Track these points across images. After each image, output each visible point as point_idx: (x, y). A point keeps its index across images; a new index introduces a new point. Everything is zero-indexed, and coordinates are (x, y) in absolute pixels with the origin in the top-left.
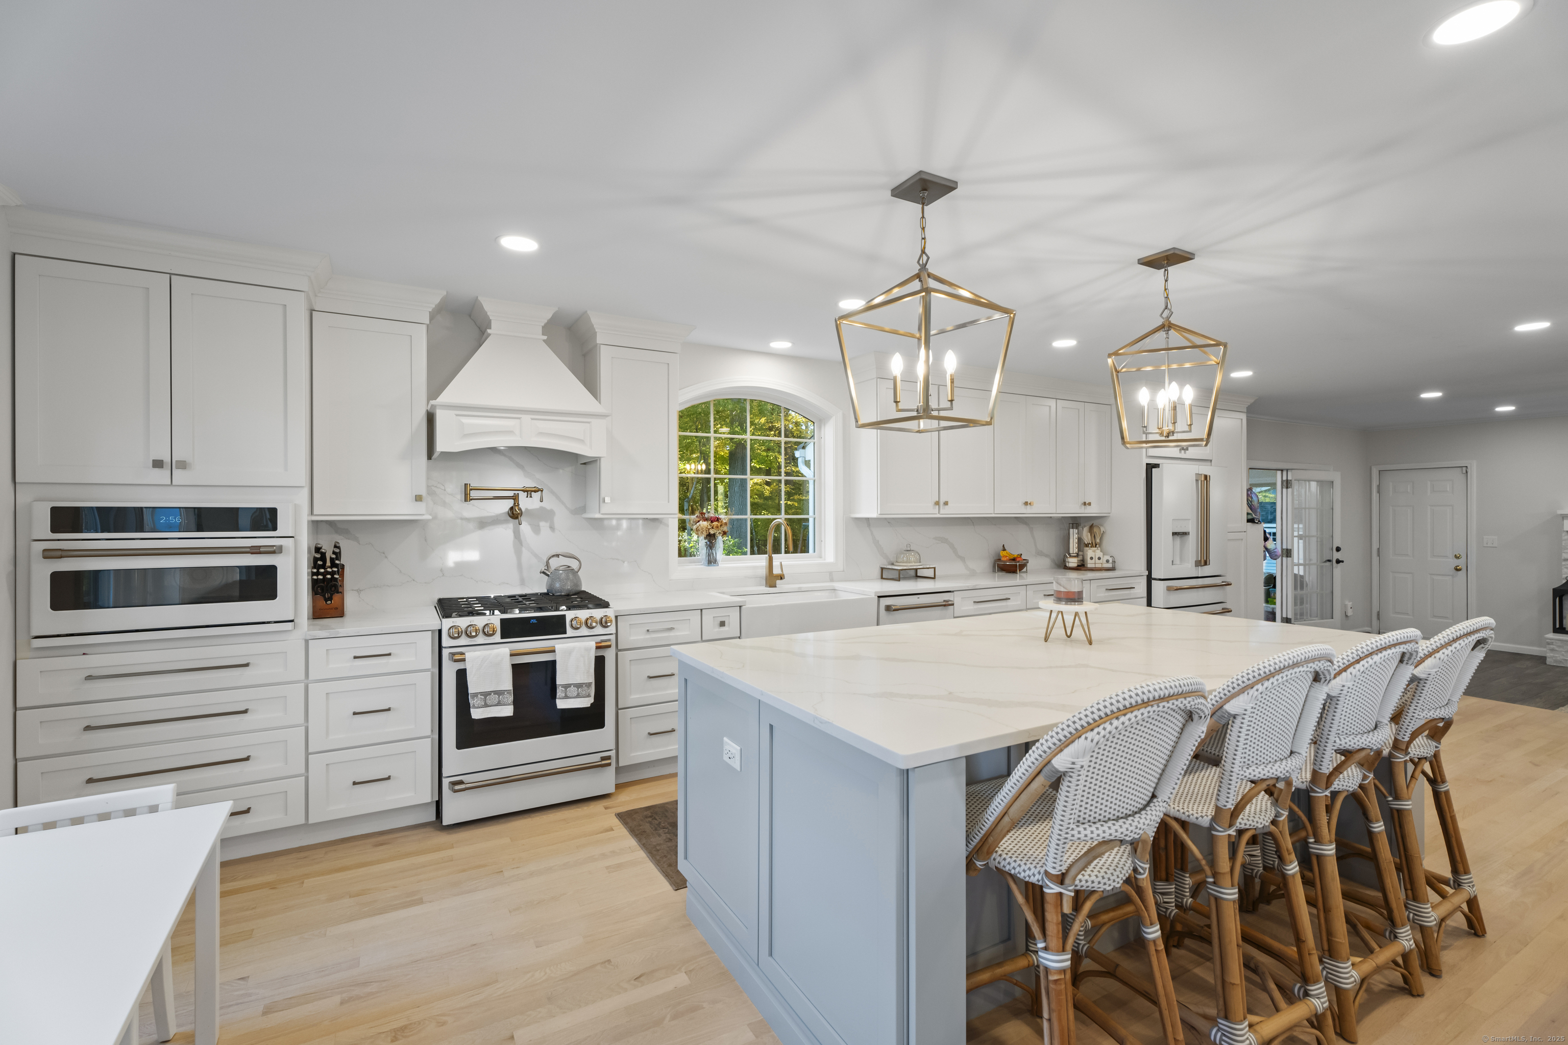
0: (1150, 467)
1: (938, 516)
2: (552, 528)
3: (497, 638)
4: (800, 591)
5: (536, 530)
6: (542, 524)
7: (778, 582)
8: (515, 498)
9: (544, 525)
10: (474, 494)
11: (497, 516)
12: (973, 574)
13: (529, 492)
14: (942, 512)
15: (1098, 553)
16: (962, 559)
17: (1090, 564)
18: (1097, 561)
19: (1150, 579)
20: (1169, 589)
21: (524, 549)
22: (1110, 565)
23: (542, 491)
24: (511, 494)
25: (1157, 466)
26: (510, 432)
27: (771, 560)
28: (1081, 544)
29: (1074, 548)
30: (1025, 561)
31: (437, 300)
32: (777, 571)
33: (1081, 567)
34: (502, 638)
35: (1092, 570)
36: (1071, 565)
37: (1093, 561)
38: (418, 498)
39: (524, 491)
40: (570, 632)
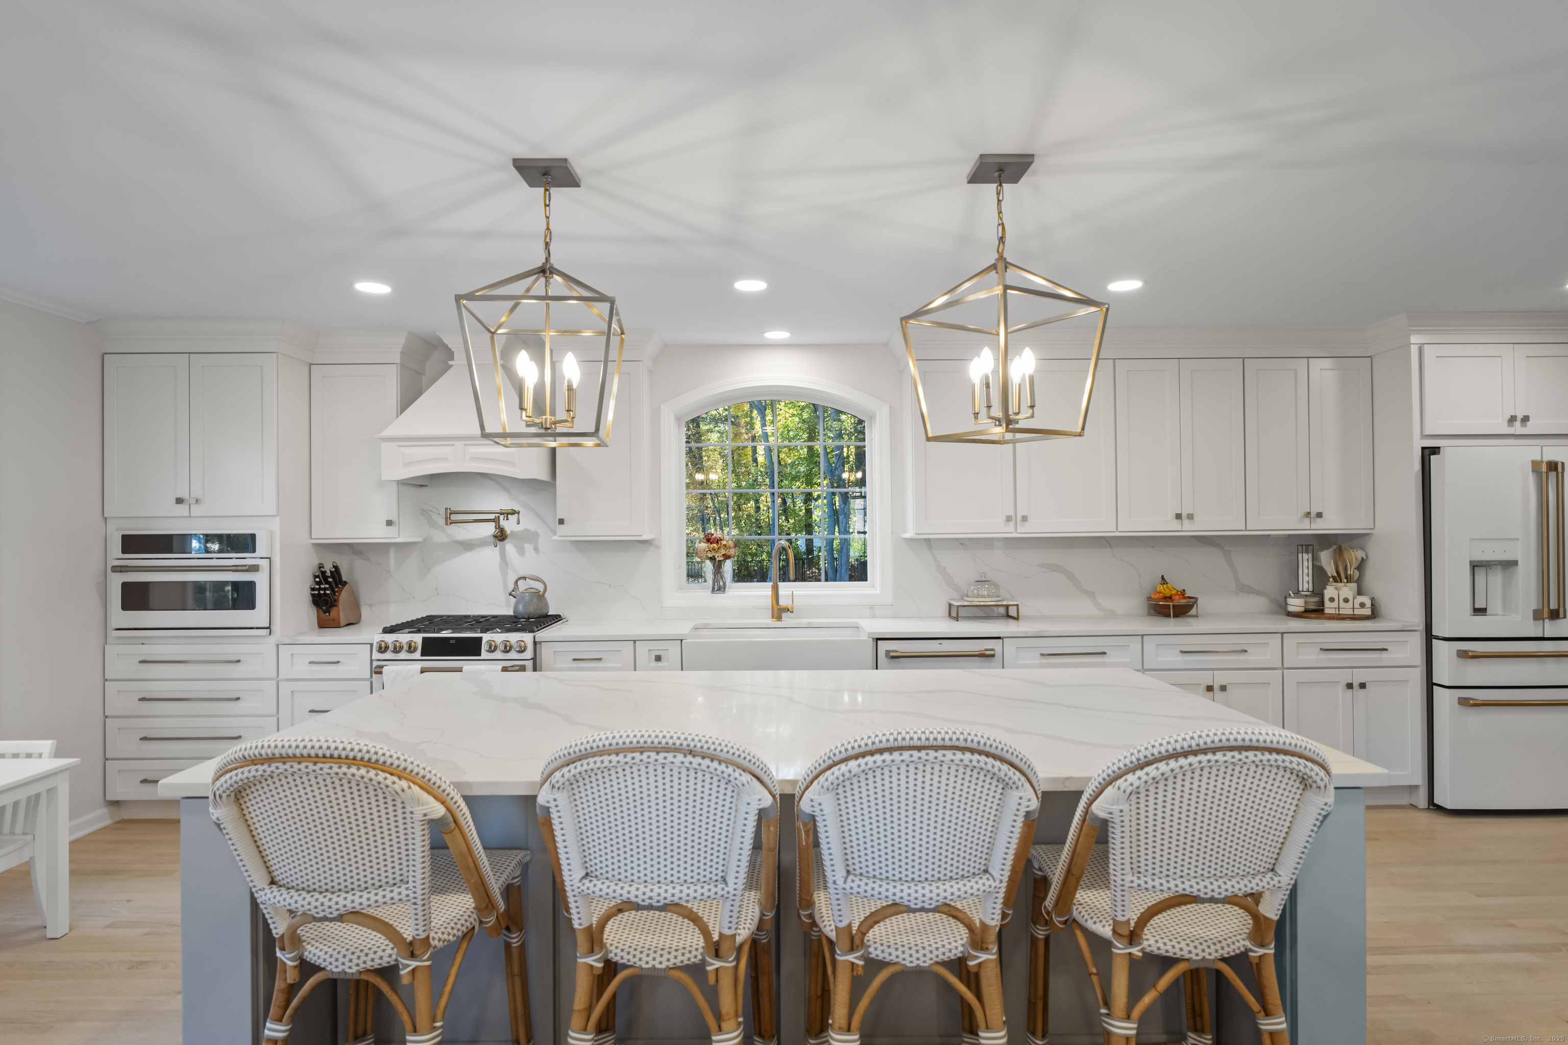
0: (1428, 453)
1: (1015, 535)
2: (536, 550)
3: (417, 655)
4: (809, 627)
5: (521, 551)
6: (527, 546)
7: (784, 615)
8: (496, 521)
9: (528, 547)
10: (454, 517)
11: (485, 538)
12: (1111, 615)
13: (507, 514)
14: (1020, 529)
15: (1347, 590)
16: (1091, 595)
17: (1330, 608)
18: (1342, 604)
19: (1429, 637)
20: (1463, 654)
21: (509, 571)
22: (1367, 612)
23: (519, 513)
24: (492, 516)
25: (1435, 450)
26: (444, 459)
27: (775, 589)
28: (1320, 578)
29: (1306, 582)
30: (1193, 600)
31: (402, 341)
32: (783, 602)
33: (1316, 611)
34: (422, 655)
35: (1332, 617)
36: (1291, 609)
37: (1335, 604)
38: (389, 523)
39: (501, 514)
40: (484, 654)
